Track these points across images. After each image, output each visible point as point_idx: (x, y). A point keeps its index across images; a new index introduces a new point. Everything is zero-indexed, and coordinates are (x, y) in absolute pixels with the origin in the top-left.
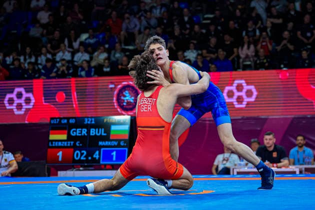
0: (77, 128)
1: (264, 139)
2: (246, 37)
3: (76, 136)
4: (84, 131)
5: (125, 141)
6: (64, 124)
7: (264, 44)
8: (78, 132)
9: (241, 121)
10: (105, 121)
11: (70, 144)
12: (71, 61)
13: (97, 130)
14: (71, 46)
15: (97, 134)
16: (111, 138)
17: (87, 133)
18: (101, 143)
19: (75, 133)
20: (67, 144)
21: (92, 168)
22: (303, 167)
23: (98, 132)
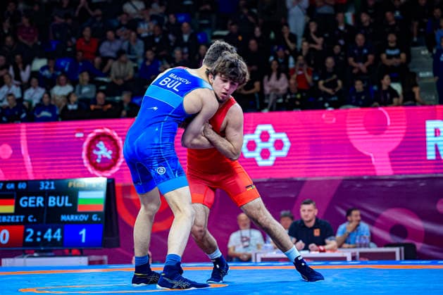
0: (28, 196)
1: (301, 210)
2: (274, 63)
3: (28, 207)
4: (40, 200)
5: (99, 214)
6: (11, 190)
7: (300, 73)
8: (30, 201)
9: (267, 185)
10: (70, 185)
11: (20, 219)
12: (20, 100)
13: (58, 198)
14: (18, 77)
15: (58, 204)
16: (79, 210)
17: (43, 202)
18: (64, 218)
19: (26, 203)
20: (15, 219)
21: (52, 254)
22: (358, 251)
23: (60, 202)
